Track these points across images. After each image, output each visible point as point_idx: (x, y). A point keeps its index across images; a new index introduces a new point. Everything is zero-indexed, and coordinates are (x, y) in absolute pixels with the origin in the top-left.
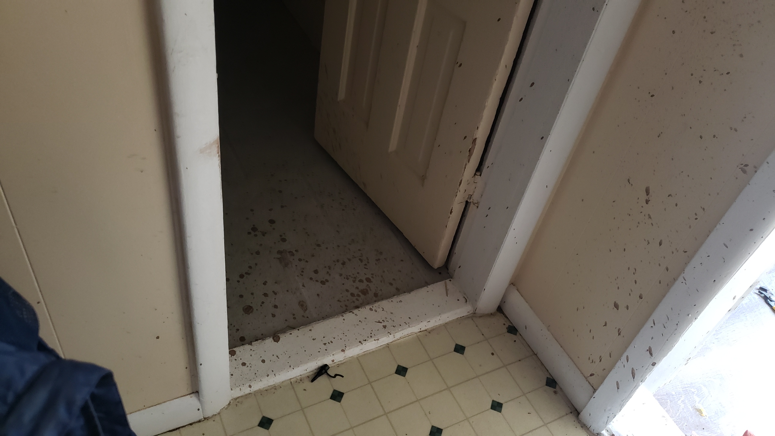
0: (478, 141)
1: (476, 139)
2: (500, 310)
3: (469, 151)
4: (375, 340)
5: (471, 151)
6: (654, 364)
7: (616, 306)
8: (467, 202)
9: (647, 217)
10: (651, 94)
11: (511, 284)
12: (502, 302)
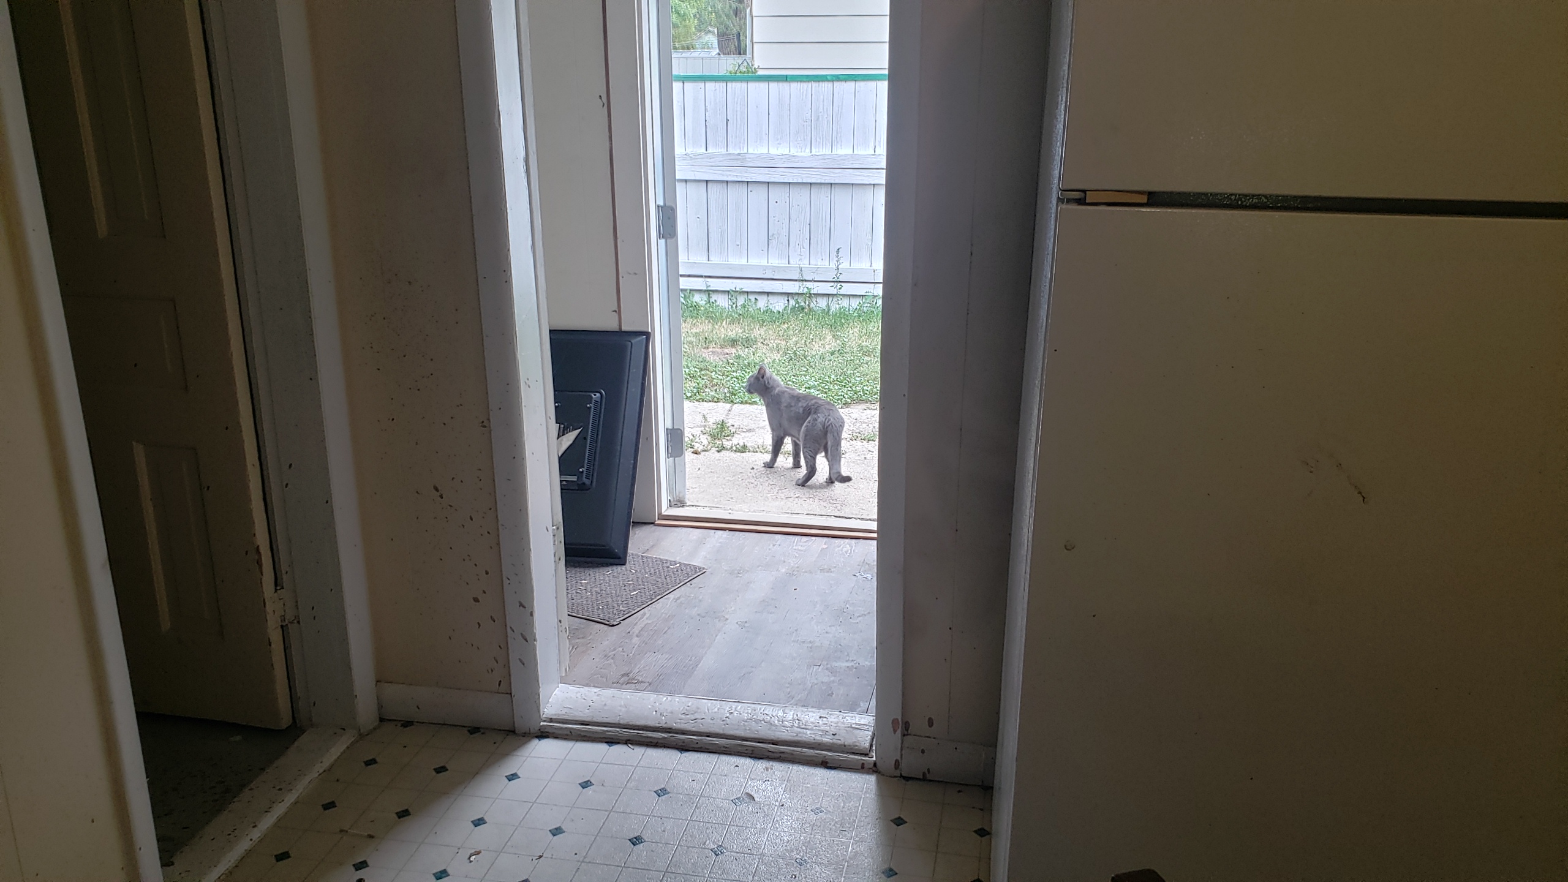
0: (262, 550)
1: (258, 546)
2: (382, 720)
3: (257, 563)
4: (280, 802)
5: (259, 563)
6: (532, 614)
7: (476, 600)
8: (282, 626)
9: (449, 507)
10: (391, 419)
11: (378, 683)
12: (380, 707)
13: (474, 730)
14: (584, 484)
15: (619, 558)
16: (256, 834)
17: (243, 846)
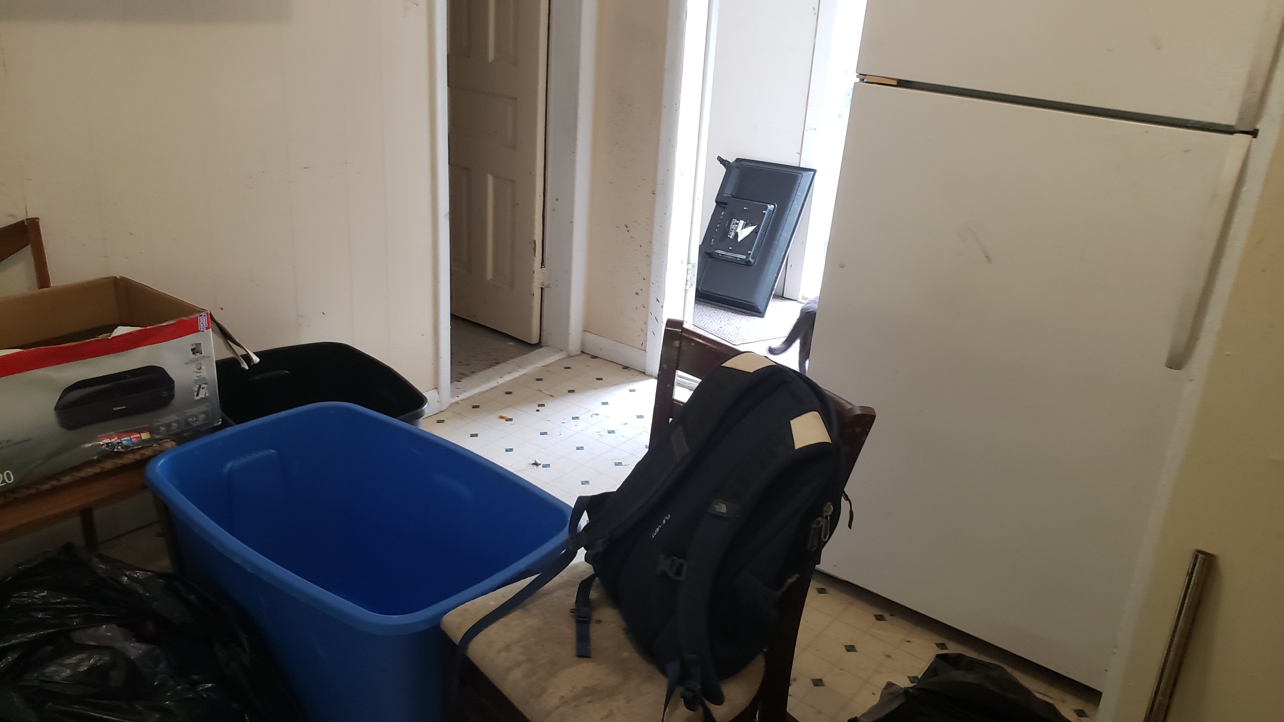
0: (537, 243)
1: (535, 241)
2: (583, 352)
3: (533, 249)
4: (518, 372)
5: (535, 250)
6: (662, 307)
8: (541, 288)
9: (631, 238)
11: (583, 331)
12: (583, 344)
13: (626, 368)
14: (749, 261)
15: (760, 313)
16: (501, 381)
17: (493, 384)
